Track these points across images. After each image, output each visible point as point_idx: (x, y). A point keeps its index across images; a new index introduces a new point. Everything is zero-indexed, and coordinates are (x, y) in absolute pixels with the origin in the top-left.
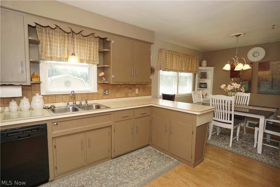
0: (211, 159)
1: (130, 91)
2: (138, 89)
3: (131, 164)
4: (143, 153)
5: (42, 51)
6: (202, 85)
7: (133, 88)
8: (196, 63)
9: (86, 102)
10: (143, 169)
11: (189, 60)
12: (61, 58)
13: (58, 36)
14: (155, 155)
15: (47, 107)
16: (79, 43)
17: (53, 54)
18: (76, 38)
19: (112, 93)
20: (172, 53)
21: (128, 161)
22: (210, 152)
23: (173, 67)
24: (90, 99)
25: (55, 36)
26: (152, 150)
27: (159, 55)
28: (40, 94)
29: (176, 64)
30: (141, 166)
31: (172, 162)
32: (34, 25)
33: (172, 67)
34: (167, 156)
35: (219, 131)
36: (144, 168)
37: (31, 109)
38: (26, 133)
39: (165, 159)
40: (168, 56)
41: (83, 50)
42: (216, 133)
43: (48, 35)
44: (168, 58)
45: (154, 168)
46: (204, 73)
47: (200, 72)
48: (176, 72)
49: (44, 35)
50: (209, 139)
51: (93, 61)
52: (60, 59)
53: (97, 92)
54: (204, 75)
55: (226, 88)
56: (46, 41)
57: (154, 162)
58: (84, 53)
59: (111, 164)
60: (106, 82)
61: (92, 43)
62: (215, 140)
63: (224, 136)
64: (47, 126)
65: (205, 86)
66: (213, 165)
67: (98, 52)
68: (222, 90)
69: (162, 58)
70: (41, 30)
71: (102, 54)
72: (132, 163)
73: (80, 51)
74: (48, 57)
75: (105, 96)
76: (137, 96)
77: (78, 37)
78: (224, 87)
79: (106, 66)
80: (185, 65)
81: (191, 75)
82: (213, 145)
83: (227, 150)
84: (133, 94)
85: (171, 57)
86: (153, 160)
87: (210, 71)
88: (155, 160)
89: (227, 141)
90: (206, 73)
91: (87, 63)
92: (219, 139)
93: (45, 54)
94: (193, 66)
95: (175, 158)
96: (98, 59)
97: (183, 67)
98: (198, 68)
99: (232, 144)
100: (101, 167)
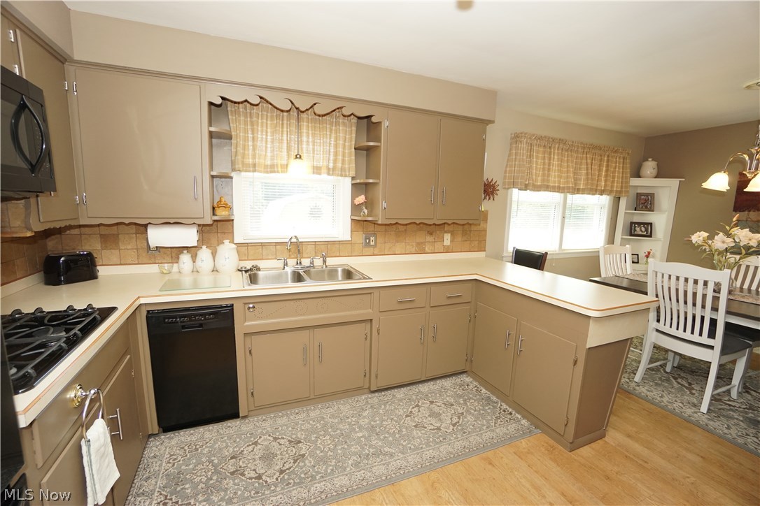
0: (629, 436)
1: (429, 238)
2: (449, 234)
3: (411, 412)
4: (446, 390)
5: (236, 152)
6: (638, 229)
7: (438, 232)
8: (623, 169)
9: (325, 262)
10: (436, 429)
11: (601, 160)
12: (274, 165)
13: (269, 119)
14: (475, 400)
15: (244, 269)
16: (312, 130)
17: (257, 156)
18: (305, 120)
19: (385, 242)
20: (549, 143)
21: (406, 404)
22: (632, 417)
23: (552, 179)
24: (334, 255)
25: (262, 119)
26: (471, 387)
27: (511, 150)
28: (232, 241)
29: (560, 171)
30: (433, 421)
31: (514, 425)
32: (219, 101)
33: (548, 181)
34: (505, 406)
35: (672, 360)
36: (439, 429)
37: (215, 270)
38: (195, 320)
39: (499, 414)
40: (538, 152)
41: (320, 146)
42: (663, 366)
43: (249, 119)
44: (537, 157)
45: (464, 433)
46: (647, 195)
47: (632, 193)
48: (558, 192)
49: (242, 118)
50: (638, 378)
51: (342, 169)
52: (272, 169)
53: (350, 239)
54: (646, 201)
55: (710, 242)
56: (246, 131)
57: (469, 418)
58: (323, 152)
59: (367, 403)
60: (370, 219)
61: (341, 128)
62: (657, 384)
63: (689, 377)
64: (233, 309)
65: (646, 230)
66: (631, 456)
67: (355, 149)
68: (696, 248)
69: (518, 157)
70: (236, 108)
71: (365, 152)
72: (413, 410)
73: (314, 149)
74: (249, 164)
75: (367, 248)
76: (447, 250)
77: (310, 117)
78: (701, 238)
79: (371, 181)
80: (587, 174)
81: (605, 200)
82: (646, 399)
83: (688, 420)
84: (438, 246)
85: (544, 153)
86: (467, 411)
87: (667, 192)
88: (473, 411)
89: (697, 394)
90: (652, 195)
91: (329, 174)
92: (670, 383)
93: (243, 158)
94: (614, 177)
95: (524, 417)
96: (354, 165)
97: (580, 180)
98: (627, 182)
99: (710, 405)
100: (344, 407)
